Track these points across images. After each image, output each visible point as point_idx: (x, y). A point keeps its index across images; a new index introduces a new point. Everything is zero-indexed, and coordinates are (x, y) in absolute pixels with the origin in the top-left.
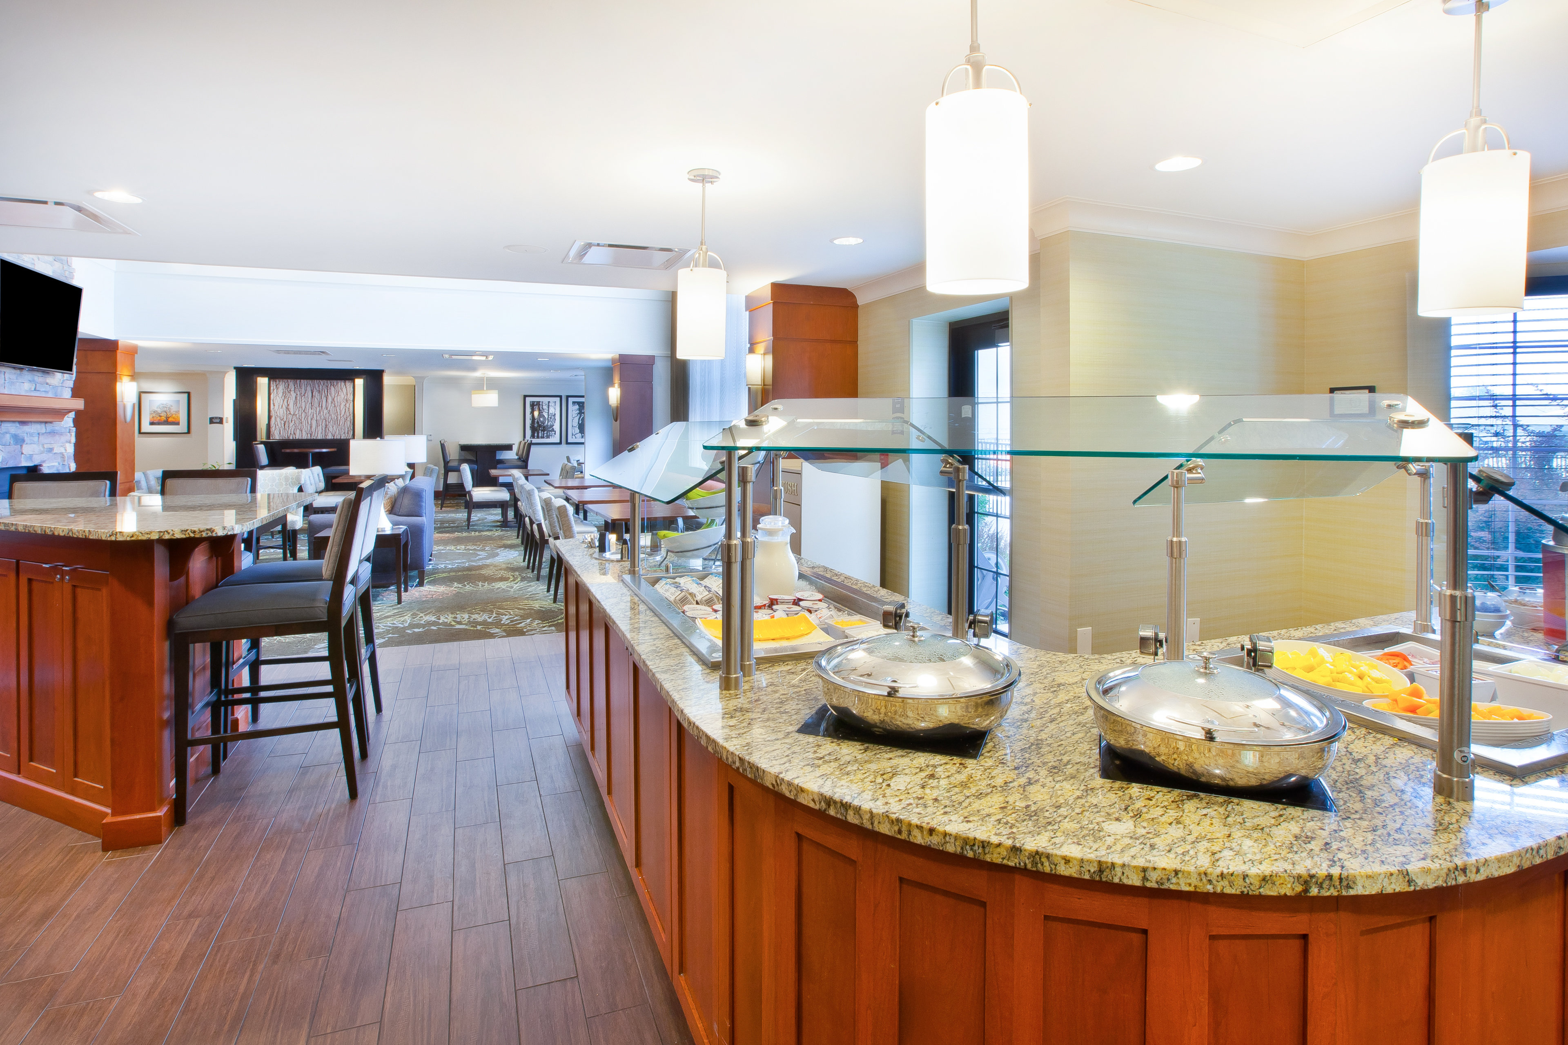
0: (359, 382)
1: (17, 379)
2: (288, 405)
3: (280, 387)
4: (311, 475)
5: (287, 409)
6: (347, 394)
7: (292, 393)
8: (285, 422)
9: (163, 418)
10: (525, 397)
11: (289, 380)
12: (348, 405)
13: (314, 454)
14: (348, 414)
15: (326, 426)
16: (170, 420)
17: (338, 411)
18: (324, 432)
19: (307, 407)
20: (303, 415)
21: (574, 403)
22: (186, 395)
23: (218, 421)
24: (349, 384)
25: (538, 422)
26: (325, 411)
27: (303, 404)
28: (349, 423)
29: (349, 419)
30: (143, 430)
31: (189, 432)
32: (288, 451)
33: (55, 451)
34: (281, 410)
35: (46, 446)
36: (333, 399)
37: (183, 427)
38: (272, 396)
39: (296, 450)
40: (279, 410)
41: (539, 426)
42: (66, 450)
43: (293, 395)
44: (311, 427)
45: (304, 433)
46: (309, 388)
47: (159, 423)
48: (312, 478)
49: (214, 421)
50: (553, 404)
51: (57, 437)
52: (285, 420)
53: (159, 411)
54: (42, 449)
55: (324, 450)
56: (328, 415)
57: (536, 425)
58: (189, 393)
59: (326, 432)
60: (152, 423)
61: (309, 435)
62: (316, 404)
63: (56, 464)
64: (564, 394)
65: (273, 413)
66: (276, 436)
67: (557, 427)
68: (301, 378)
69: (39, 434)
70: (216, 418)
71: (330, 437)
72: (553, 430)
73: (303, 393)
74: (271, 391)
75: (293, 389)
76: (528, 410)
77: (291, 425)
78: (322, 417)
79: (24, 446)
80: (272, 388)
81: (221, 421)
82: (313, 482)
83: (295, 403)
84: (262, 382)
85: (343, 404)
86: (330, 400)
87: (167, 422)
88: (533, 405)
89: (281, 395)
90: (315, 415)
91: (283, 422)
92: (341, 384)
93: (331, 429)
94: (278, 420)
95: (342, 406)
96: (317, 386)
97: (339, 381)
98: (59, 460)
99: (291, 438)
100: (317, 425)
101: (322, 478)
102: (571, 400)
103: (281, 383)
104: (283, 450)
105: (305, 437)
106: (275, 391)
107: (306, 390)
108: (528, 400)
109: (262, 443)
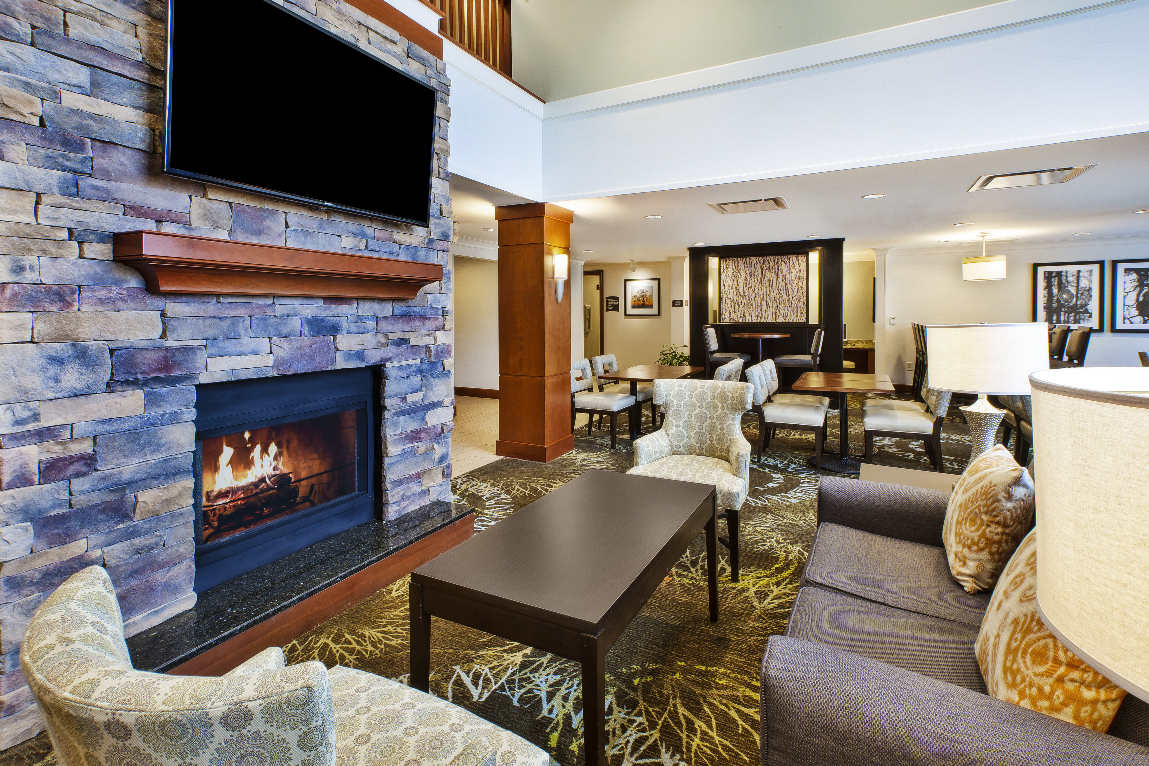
0: (814, 257)
1: (321, 226)
2: (738, 285)
3: (731, 264)
4: (762, 374)
5: (737, 289)
6: (800, 271)
7: (742, 272)
8: (735, 304)
9: (641, 303)
10: (1035, 266)
11: (739, 259)
12: (800, 284)
13: (764, 340)
14: (801, 294)
15: (777, 307)
16: (646, 303)
17: (790, 290)
18: (774, 315)
19: (757, 287)
20: (753, 296)
21: (1127, 271)
22: (657, 281)
23: (679, 304)
24: (802, 259)
25: (1058, 301)
26: (776, 291)
27: (753, 284)
28: (802, 304)
29: (802, 300)
30: (628, 313)
31: (659, 315)
32: (737, 336)
33: (413, 342)
34: (731, 291)
35: (391, 336)
36: (784, 278)
37: (654, 311)
38: (722, 276)
39: (745, 336)
40: (729, 292)
41: (1060, 306)
42: (436, 340)
43: (743, 274)
44: (761, 309)
45: (754, 316)
46: (758, 267)
47: (639, 307)
48: (763, 378)
49: (676, 304)
50: (1087, 275)
51: (417, 323)
52: (735, 301)
53: (638, 295)
54: (383, 340)
55: (776, 336)
56: (778, 295)
57: (1055, 305)
58: (659, 279)
59: (776, 314)
60: (634, 307)
61: (759, 318)
62: (766, 284)
63: (418, 362)
64: (1108, 258)
65: (723, 294)
66: (727, 319)
67: (1094, 306)
68: (750, 256)
69: (377, 317)
70: (678, 301)
71: (781, 320)
72: (1086, 311)
73: (753, 272)
74: (722, 271)
75: (742, 268)
76: (1041, 283)
77: (741, 306)
78: (773, 298)
79: (339, 338)
80: (722, 268)
81: (681, 304)
82: (764, 383)
83: (745, 283)
84: (713, 262)
85: (796, 282)
86: (781, 278)
87: (643, 306)
88: (1049, 276)
89: (730, 274)
90: (765, 296)
91: (733, 304)
92: (793, 259)
93: (782, 311)
94: (729, 301)
95: (794, 285)
96: (767, 263)
97: (791, 257)
98: (423, 356)
99: (741, 321)
100: (768, 307)
101: (775, 375)
102: (1121, 267)
103: (731, 262)
104: (732, 335)
105: (754, 320)
106: (725, 270)
107: (755, 269)
108: (1041, 270)
109: (712, 326)
